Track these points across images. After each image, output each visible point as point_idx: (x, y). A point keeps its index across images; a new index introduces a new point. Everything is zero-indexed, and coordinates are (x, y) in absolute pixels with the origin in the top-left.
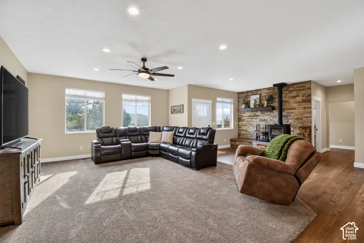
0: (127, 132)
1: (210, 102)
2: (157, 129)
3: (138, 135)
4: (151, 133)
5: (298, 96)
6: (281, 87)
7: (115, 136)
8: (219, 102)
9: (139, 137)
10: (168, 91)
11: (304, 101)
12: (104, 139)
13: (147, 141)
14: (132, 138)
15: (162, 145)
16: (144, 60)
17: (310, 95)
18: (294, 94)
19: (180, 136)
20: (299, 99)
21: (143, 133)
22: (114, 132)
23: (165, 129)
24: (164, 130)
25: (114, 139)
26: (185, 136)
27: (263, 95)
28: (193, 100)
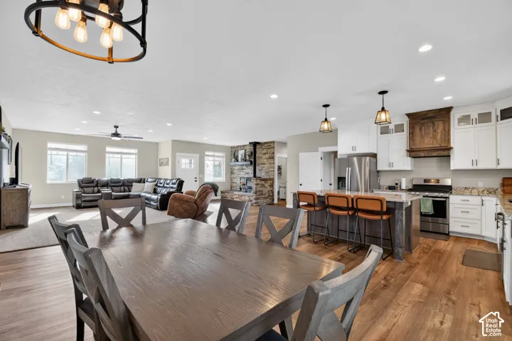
0: (109, 183)
1: (198, 155)
2: (141, 181)
3: (121, 186)
4: (134, 184)
5: (267, 153)
6: (255, 144)
7: (97, 186)
8: (208, 155)
9: (122, 188)
10: (157, 143)
11: (270, 158)
12: (85, 189)
13: (130, 191)
14: (114, 188)
15: (143, 194)
16: (116, 127)
17: (273, 153)
18: (265, 151)
19: (160, 187)
20: (267, 156)
21: (128, 184)
22: (95, 183)
23: (149, 180)
24: (147, 181)
25: (96, 189)
26: (164, 187)
27: (248, 150)
28: (178, 154)
